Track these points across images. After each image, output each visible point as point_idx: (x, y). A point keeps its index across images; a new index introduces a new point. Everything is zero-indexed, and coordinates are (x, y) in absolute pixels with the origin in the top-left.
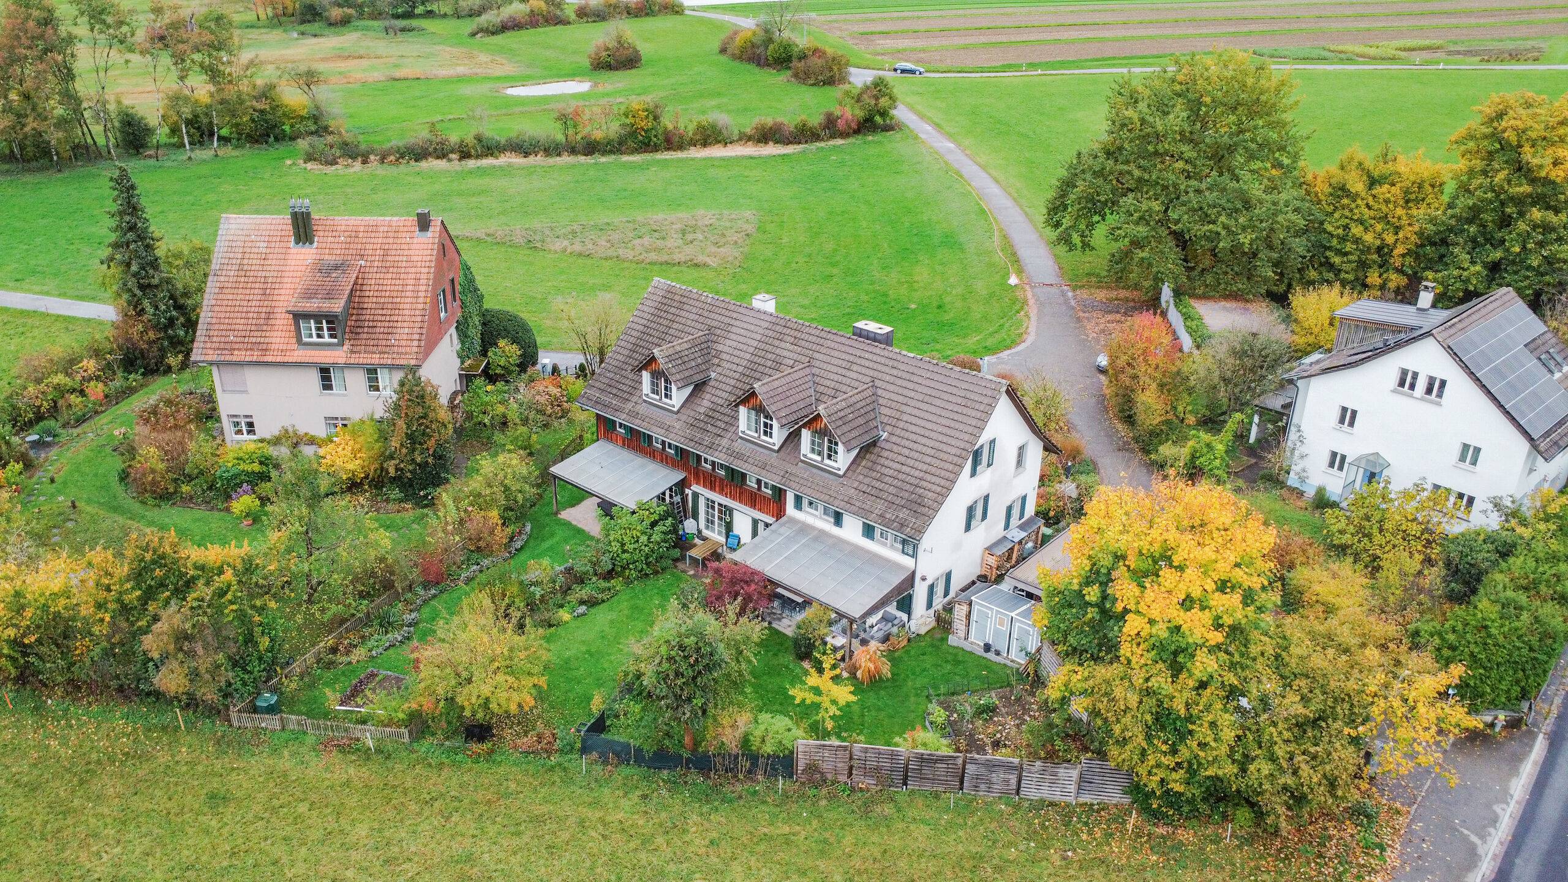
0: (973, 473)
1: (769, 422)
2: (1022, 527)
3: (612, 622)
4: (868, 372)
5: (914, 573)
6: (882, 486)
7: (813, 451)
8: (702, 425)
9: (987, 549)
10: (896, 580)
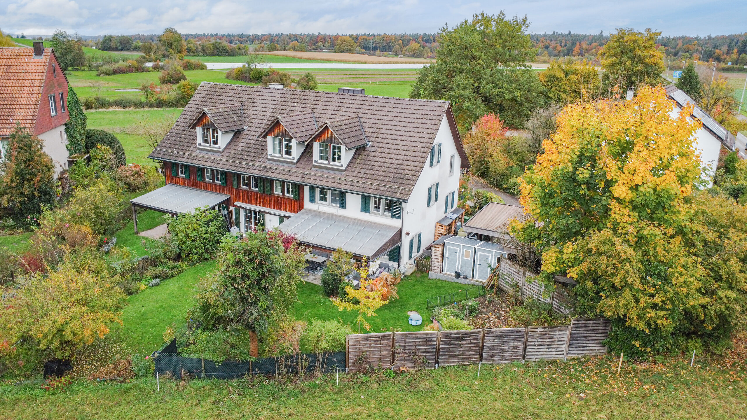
0: (431, 165)
1: (289, 143)
2: (454, 212)
3: (180, 287)
4: (352, 110)
5: (401, 231)
6: (374, 172)
7: (321, 158)
8: (240, 156)
9: (438, 223)
10: (391, 234)
